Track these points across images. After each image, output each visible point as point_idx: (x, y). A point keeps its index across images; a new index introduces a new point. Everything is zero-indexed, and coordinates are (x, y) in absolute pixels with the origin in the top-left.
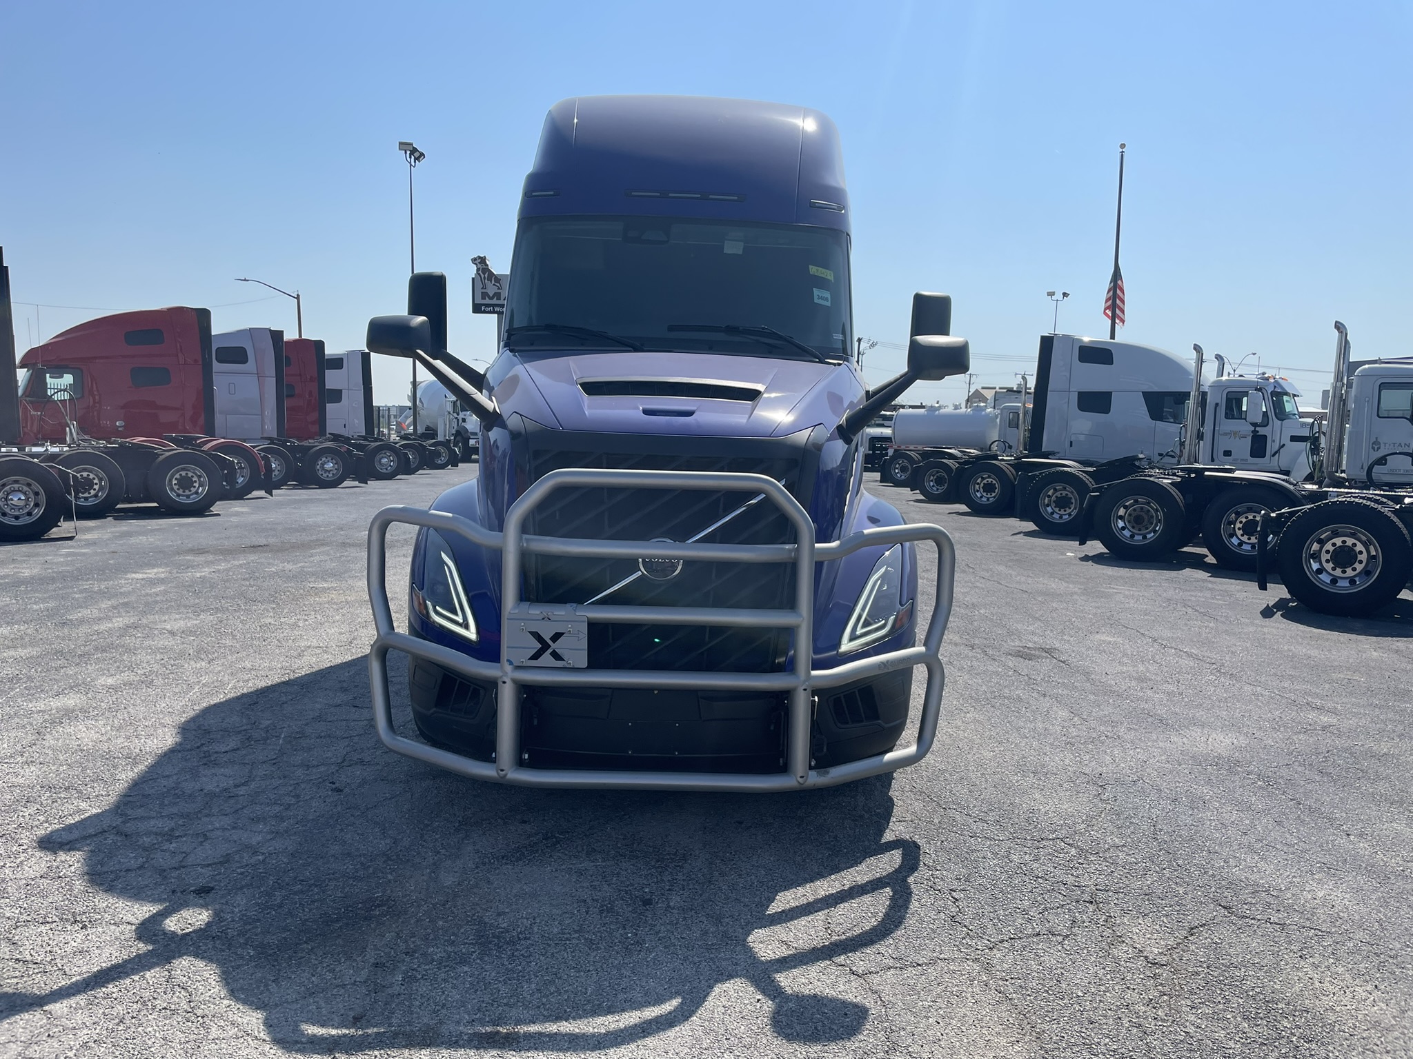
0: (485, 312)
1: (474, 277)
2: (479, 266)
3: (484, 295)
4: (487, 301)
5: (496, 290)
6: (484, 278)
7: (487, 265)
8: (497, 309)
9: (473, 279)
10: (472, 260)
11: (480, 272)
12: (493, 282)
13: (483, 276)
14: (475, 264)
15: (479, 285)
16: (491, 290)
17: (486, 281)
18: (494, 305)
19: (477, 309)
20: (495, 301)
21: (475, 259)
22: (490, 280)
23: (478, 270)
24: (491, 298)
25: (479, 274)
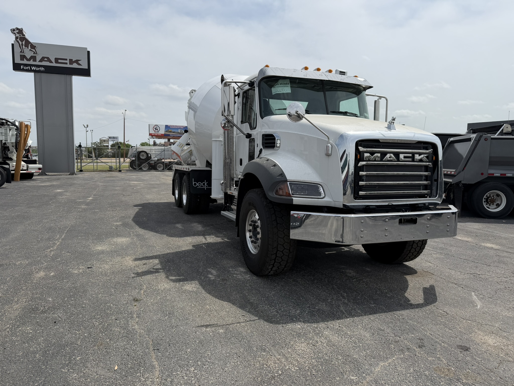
0: (23, 70)
1: (13, 43)
2: (17, 35)
3: (23, 57)
4: (25, 62)
5: (32, 54)
6: (22, 45)
7: (24, 35)
8: (33, 68)
9: (13, 45)
10: (11, 30)
11: (18, 40)
12: (29, 48)
13: (21, 43)
14: (14, 33)
15: (17, 50)
16: (28, 53)
17: (24, 47)
18: (31, 65)
19: (17, 67)
20: (31, 62)
21: (14, 30)
22: (26, 46)
23: (17, 38)
24: (28, 60)
25: (18, 41)
